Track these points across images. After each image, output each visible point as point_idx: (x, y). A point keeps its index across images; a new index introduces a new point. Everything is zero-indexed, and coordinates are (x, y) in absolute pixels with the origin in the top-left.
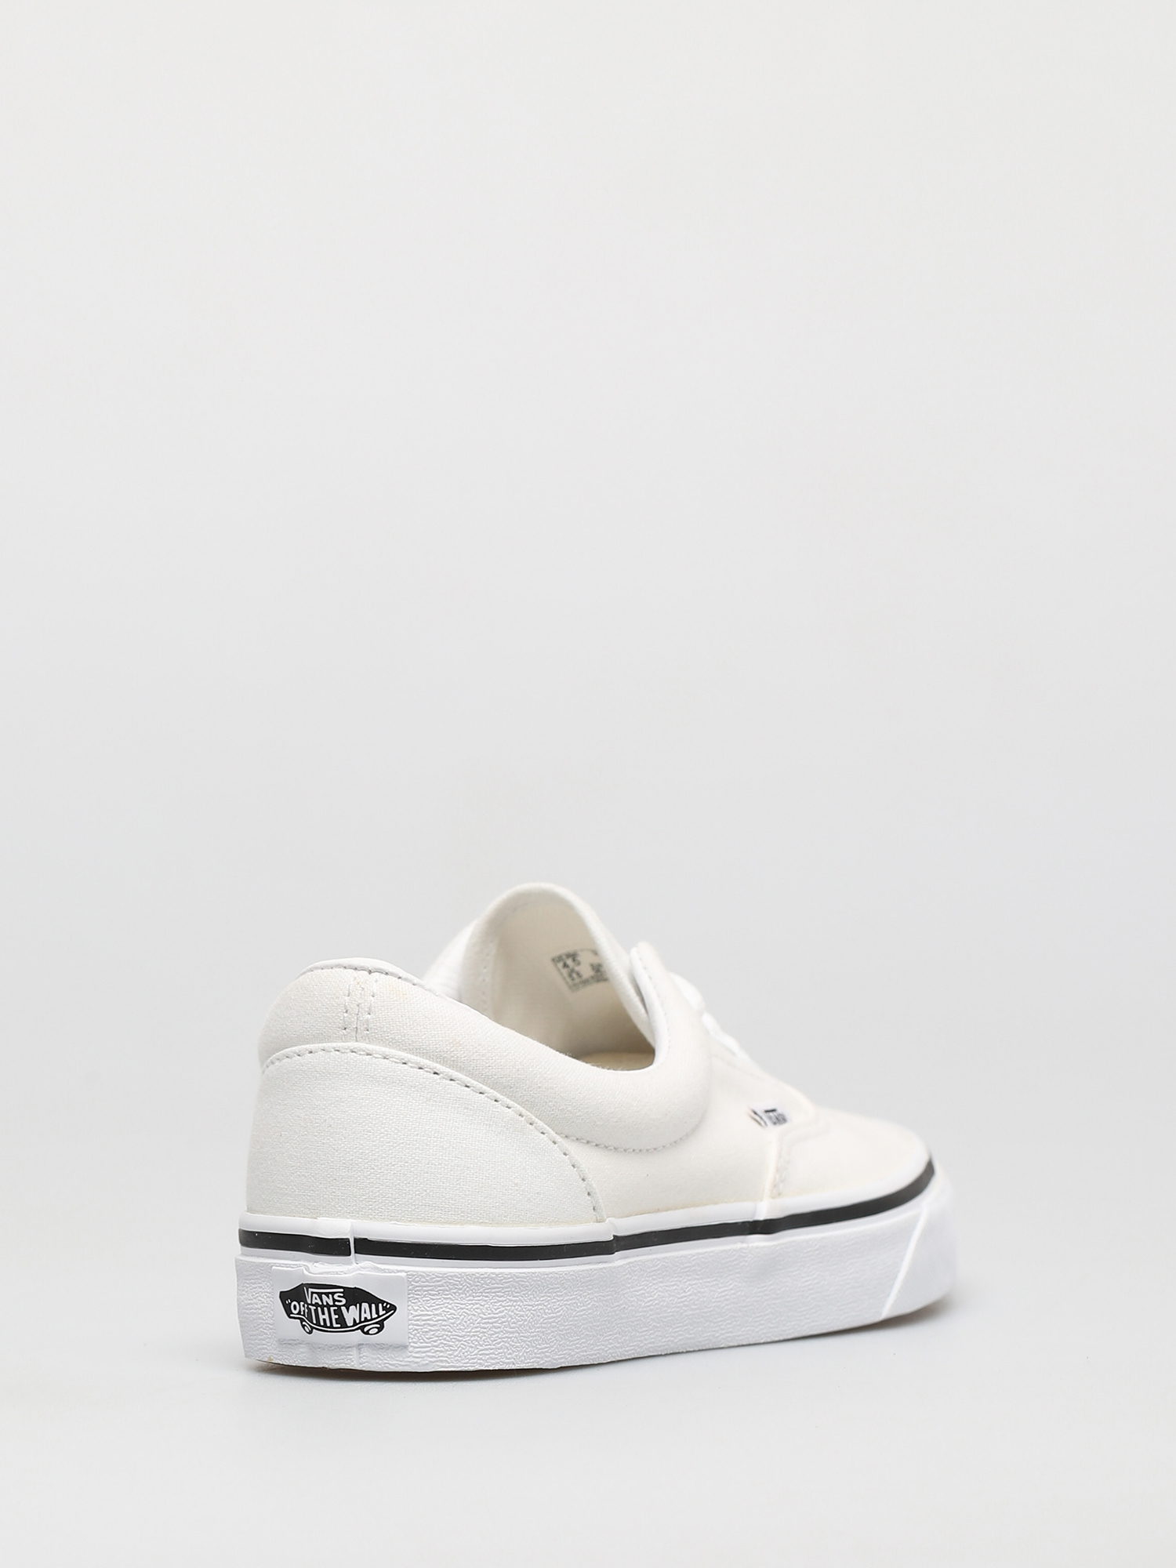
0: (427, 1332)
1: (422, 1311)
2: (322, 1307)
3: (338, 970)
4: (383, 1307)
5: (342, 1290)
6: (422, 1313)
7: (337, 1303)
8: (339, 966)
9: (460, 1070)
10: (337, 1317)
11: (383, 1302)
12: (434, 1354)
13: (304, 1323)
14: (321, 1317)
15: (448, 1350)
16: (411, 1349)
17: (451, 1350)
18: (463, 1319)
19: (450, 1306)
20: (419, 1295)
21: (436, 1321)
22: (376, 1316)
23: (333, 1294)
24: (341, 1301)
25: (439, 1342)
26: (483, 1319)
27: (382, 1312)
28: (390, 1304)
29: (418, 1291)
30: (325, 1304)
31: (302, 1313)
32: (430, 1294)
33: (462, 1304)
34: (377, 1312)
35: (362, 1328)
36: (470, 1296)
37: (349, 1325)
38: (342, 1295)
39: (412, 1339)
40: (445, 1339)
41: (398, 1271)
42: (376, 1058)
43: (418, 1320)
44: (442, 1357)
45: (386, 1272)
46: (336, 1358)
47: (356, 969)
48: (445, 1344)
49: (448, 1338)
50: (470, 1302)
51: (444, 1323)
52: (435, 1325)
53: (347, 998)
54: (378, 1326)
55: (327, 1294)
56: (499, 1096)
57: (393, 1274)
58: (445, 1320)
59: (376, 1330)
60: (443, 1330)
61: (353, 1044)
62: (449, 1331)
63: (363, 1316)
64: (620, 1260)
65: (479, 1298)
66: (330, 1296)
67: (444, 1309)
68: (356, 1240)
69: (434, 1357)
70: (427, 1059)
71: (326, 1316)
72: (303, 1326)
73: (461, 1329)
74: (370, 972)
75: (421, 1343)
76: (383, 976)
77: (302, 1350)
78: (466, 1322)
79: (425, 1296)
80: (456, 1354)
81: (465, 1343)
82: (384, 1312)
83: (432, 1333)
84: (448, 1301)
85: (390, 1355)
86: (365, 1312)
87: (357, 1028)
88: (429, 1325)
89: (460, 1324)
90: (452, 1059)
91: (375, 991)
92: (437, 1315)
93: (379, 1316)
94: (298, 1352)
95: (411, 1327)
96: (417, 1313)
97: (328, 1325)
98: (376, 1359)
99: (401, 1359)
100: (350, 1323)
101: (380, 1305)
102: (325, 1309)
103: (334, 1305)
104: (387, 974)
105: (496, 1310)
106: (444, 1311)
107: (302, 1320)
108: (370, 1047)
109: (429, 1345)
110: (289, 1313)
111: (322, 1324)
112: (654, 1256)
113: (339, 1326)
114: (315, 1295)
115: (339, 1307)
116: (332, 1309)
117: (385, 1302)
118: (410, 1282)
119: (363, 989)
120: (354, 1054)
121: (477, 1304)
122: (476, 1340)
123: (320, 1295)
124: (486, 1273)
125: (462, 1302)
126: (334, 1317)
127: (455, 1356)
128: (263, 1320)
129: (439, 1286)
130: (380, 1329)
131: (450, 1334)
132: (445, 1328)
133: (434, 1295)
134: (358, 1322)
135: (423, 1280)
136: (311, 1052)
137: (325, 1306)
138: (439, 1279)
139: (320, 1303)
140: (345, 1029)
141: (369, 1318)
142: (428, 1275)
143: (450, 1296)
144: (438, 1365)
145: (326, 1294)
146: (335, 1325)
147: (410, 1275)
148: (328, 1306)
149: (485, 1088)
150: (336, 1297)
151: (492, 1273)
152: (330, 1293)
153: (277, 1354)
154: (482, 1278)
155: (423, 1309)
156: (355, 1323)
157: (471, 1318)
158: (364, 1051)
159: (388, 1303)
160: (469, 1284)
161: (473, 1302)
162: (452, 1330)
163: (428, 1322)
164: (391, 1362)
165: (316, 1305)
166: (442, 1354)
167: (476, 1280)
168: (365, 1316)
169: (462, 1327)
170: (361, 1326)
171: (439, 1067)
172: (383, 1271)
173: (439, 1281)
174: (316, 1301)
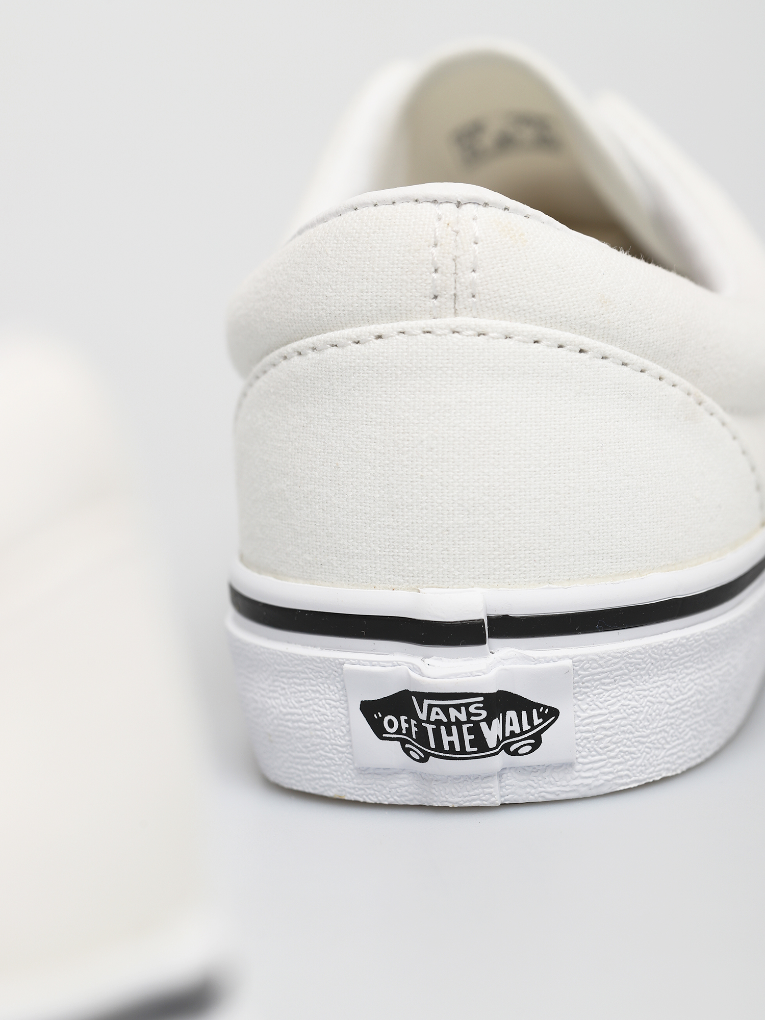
0: (602, 739)
1: (593, 710)
2: (448, 725)
3: (405, 204)
4: (538, 711)
5: (481, 699)
6: (593, 713)
7: (473, 718)
8: (406, 200)
10: (472, 737)
11: (537, 706)
12: (611, 769)
13: (407, 746)
14: (446, 739)
15: (629, 760)
16: (578, 767)
17: (633, 758)
18: (647, 712)
19: (630, 697)
20: (588, 687)
21: (614, 721)
22: (529, 727)
23: (467, 706)
24: (480, 715)
25: (617, 750)
26: (671, 705)
27: (537, 721)
28: (550, 708)
29: (588, 681)
30: (453, 720)
31: (404, 732)
32: (604, 684)
33: (645, 690)
34: (530, 721)
35: (506, 748)
36: (654, 675)
37: (490, 747)
38: (481, 705)
39: (580, 752)
40: (625, 745)
41: (560, 659)
42: (493, 338)
43: (588, 724)
44: (621, 770)
45: (540, 662)
46: (466, 793)
47: (435, 201)
48: (625, 752)
49: (629, 743)
50: (655, 685)
51: (624, 722)
52: (612, 727)
53: (433, 250)
54: (533, 741)
55: (458, 707)
57: (551, 664)
58: (624, 718)
59: (529, 748)
60: (623, 732)
61: (452, 321)
62: (631, 733)
63: (508, 729)
65: (666, 677)
66: (463, 709)
67: (623, 702)
68: (489, 618)
69: (611, 773)
70: (566, 331)
71: (455, 738)
72: (407, 751)
73: (645, 726)
74: (459, 204)
75: (593, 756)
76: (481, 207)
77: (402, 782)
78: (651, 715)
79: (596, 688)
80: (639, 762)
81: (651, 745)
82: (541, 720)
83: (609, 739)
84: (627, 689)
85: (547, 779)
86: (511, 724)
87: (455, 295)
88: (604, 728)
89: (643, 719)
90: (602, 326)
91: (477, 234)
92: (615, 712)
93: (533, 728)
94: (395, 785)
95: (579, 735)
96: (586, 715)
97: (458, 748)
98: (525, 787)
99: (564, 783)
100: (492, 743)
101: (535, 711)
102: (454, 728)
103: (469, 721)
104: (486, 204)
105: (684, 688)
106: (622, 705)
107: (403, 742)
108: (483, 323)
109: (604, 757)
110: (379, 731)
111: (447, 748)
113: (476, 749)
114: (434, 710)
115: (477, 723)
116: (465, 727)
117: (541, 705)
118: (577, 671)
119: (457, 232)
120: (456, 334)
121: (662, 685)
122: (664, 738)
123: (445, 709)
124: (675, 639)
125: (645, 687)
126: (467, 738)
127: (638, 767)
128: (326, 738)
129: (616, 670)
130: (535, 747)
131: (631, 736)
132: (625, 729)
133: (608, 684)
134: (501, 739)
135: (595, 665)
136: (380, 337)
137: (453, 724)
138: (616, 660)
139: (445, 720)
140: (436, 297)
141: (518, 731)
142: (602, 658)
143: (630, 681)
144: (616, 784)
145: (454, 706)
146: (468, 749)
147: (578, 662)
148: (459, 723)
150: (472, 709)
151: (682, 638)
152: (462, 705)
153: (354, 788)
154: (671, 648)
155: (594, 706)
156: (499, 742)
157: (657, 709)
158: (472, 330)
159: (545, 707)
160: (655, 659)
161: (659, 683)
162: (633, 730)
163: (603, 725)
164: (549, 790)
165: (438, 723)
166: (621, 767)
167: (664, 652)
168: (512, 728)
169: (646, 723)
170: (506, 746)
171: (586, 341)
172: (536, 660)
173: (615, 664)
174: (438, 717)
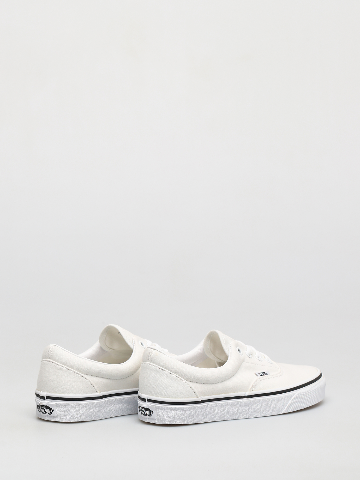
9: (167, 369)
56: (174, 374)
64: (204, 404)
68: (147, 399)
70: (161, 367)
91: (153, 353)
100: (146, 414)
101: (151, 411)
112: (215, 403)
147: (155, 406)
149: (171, 373)
156: (147, 414)
172: (151, 405)
